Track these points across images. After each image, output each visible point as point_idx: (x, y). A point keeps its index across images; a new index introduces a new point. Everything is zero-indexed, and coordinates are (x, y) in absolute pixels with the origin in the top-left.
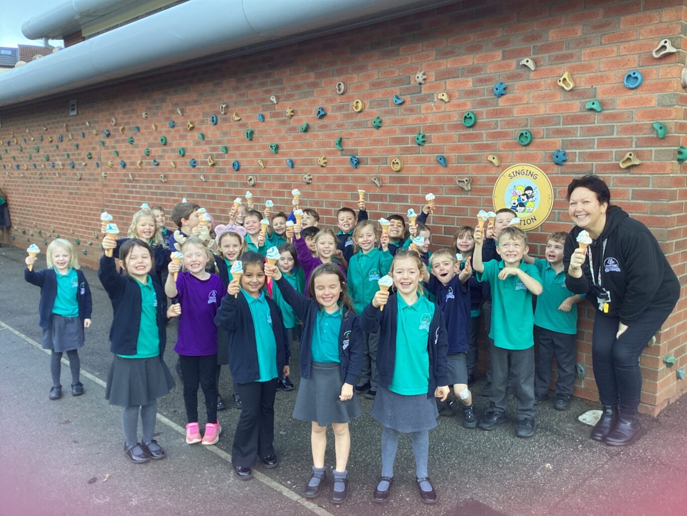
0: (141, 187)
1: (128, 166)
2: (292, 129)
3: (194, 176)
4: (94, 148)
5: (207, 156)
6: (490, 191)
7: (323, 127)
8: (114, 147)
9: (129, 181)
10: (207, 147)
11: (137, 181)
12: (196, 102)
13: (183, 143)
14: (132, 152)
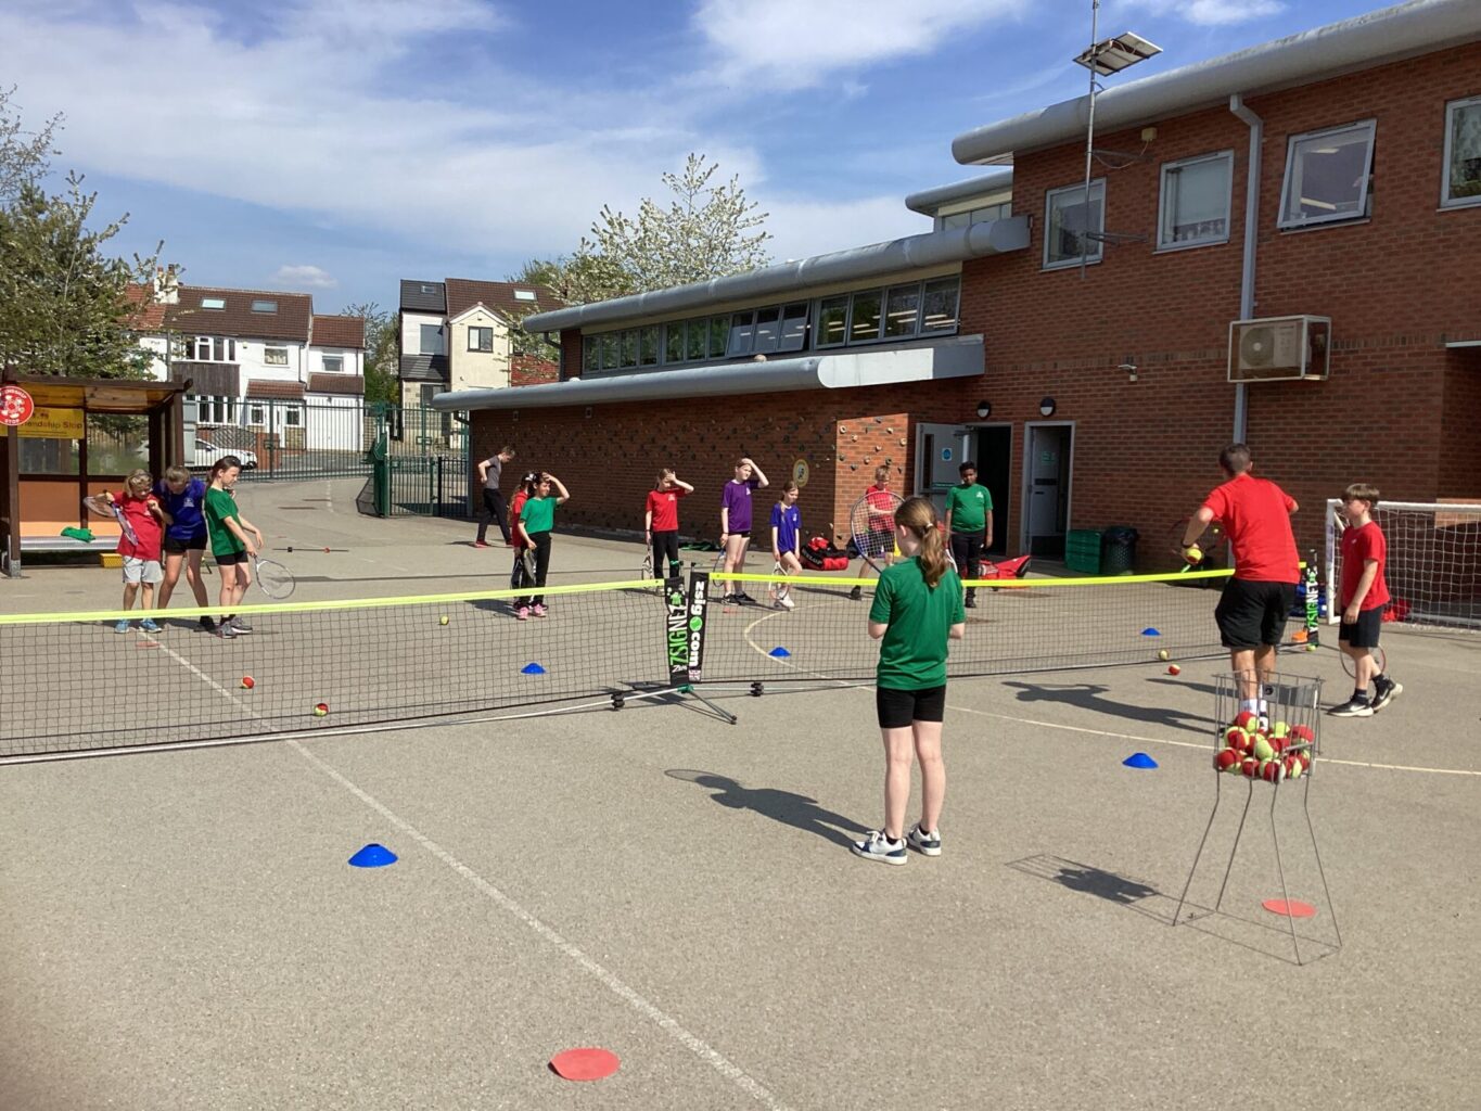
2: (721, 438)
4: (603, 443)
6: (792, 471)
7: (736, 438)
8: (618, 443)
10: (679, 446)
12: (674, 419)
14: (632, 447)
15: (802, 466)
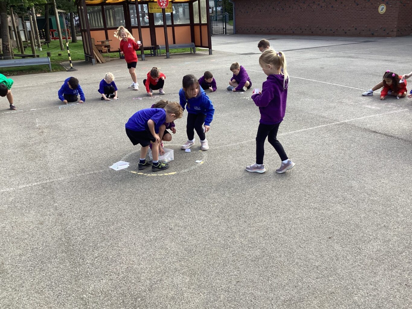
0: (306, 13)
1: (302, 9)
3: (321, 10)
4: (291, 5)
5: (325, 5)
6: (378, 8)
8: (298, 4)
9: (302, 12)
10: (325, 3)
11: (305, 12)
13: (319, 3)
14: (304, 5)
15: (383, 6)
